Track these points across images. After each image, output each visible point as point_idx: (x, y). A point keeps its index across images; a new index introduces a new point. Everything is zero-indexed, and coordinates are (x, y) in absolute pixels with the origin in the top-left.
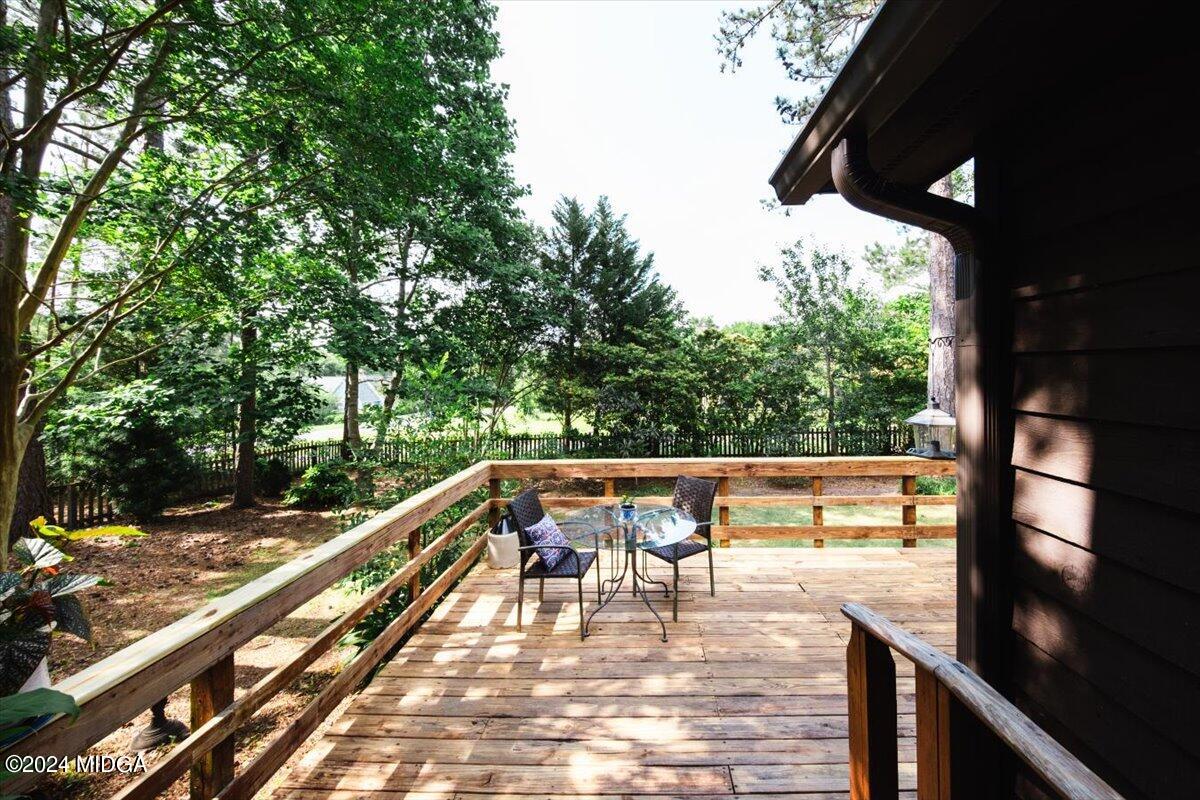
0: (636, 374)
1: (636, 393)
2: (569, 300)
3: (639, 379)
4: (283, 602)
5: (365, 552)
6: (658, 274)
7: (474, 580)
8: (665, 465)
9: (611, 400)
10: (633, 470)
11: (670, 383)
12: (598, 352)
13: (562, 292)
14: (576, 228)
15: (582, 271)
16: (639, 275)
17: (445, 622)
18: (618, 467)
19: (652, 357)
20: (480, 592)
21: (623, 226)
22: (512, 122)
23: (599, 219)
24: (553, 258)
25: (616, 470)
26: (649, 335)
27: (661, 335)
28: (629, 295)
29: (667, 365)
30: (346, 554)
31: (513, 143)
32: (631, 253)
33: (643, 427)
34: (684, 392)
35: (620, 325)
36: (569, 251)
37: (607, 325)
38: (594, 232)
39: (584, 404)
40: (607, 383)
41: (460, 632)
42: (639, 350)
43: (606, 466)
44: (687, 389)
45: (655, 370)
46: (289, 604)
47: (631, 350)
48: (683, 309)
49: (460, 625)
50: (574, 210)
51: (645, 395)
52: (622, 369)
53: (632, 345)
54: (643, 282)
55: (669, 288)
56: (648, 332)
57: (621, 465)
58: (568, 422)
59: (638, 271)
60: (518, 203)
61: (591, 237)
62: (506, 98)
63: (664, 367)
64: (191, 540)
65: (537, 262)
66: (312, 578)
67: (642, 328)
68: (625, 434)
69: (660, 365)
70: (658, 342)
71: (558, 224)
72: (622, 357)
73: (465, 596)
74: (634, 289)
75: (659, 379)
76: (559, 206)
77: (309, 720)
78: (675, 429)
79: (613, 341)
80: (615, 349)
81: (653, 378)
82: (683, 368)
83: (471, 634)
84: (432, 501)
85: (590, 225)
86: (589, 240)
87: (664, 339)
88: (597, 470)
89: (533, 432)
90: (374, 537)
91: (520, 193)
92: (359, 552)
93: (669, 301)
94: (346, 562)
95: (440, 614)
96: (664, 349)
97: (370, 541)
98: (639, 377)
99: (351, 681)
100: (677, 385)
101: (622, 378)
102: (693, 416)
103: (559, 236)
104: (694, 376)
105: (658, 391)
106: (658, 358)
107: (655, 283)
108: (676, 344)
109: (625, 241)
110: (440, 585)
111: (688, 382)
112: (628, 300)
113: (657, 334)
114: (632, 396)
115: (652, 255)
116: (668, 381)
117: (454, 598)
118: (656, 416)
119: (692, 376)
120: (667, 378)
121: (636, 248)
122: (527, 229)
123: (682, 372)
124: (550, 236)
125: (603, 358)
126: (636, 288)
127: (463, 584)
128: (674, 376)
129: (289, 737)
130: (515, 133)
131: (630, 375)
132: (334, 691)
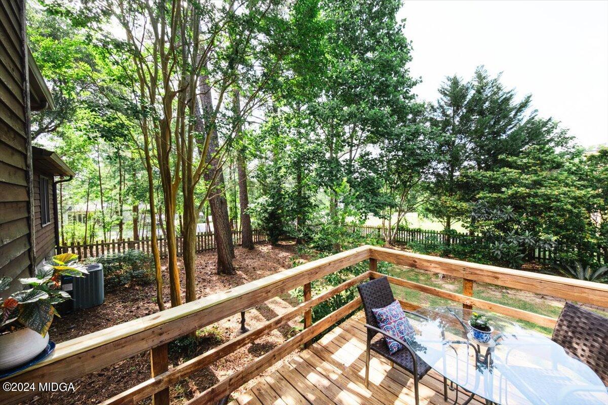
0: (510, 192)
1: (509, 207)
2: (449, 143)
3: (514, 196)
4: (200, 319)
5: (264, 295)
6: (536, 111)
7: (354, 322)
8: (541, 281)
9: (483, 211)
10: (497, 278)
11: (549, 199)
12: (473, 177)
13: (443, 138)
14: (456, 94)
15: (460, 123)
16: (516, 115)
17: (326, 349)
18: (478, 272)
19: (529, 178)
20: (354, 335)
21: (498, 82)
22: (409, 43)
23: (476, 83)
24: (439, 119)
25: (476, 274)
26: (525, 160)
27: (539, 159)
28: (505, 133)
29: (546, 184)
30: (250, 295)
31: (410, 56)
32: (507, 100)
33: (516, 233)
34: (569, 207)
35: (494, 156)
36: (450, 112)
37: (482, 157)
38: (472, 93)
39: (459, 213)
40: (480, 198)
41: (330, 362)
42: (513, 173)
43: (465, 269)
44: (572, 205)
45: (531, 189)
46: (205, 321)
47: (505, 173)
48: (567, 136)
49: (333, 356)
50: (455, 82)
51: (517, 208)
52: (496, 188)
53: (506, 169)
54: (519, 120)
55: (550, 119)
56: (525, 158)
57: (481, 270)
58: (449, 224)
59: (513, 113)
60: (413, 91)
61: (469, 97)
62: (404, 27)
63: (542, 185)
64: (283, 254)
65: (428, 124)
66: (222, 307)
67: (517, 155)
68: (498, 238)
69: (537, 184)
70: (535, 165)
71: (442, 96)
72: (496, 179)
73: (345, 333)
74: (509, 127)
75: (536, 195)
76: (443, 84)
77: (222, 390)
78: (554, 238)
79: (488, 168)
80: (489, 173)
81: (529, 195)
82: (567, 185)
83: (336, 369)
84: (319, 268)
85: (467, 89)
86: (468, 100)
87: (542, 163)
88: (455, 270)
89: (423, 228)
90: (271, 287)
91: (415, 84)
92: (260, 295)
93: (548, 132)
94: (250, 300)
95: (325, 340)
96: (542, 170)
97: (269, 288)
98: (513, 194)
99: (254, 371)
100: (558, 201)
101: (495, 195)
102: (581, 229)
103: (442, 103)
104: (583, 192)
105: (534, 205)
106: (535, 178)
107: (533, 118)
108: (559, 166)
109: (501, 93)
110: (328, 321)
111: (575, 198)
112: (504, 137)
113: (534, 158)
114: (506, 209)
115: (529, 97)
116: (548, 197)
117: (338, 331)
118: (532, 227)
119: (578, 193)
120: (546, 195)
121: (511, 95)
122: (421, 105)
123: (566, 189)
124: (436, 105)
125: (478, 181)
126: (511, 126)
127: (346, 324)
128: (556, 192)
129: (207, 397)
130: (412, 49)
131: (503, 193)
132: (241, 376)
